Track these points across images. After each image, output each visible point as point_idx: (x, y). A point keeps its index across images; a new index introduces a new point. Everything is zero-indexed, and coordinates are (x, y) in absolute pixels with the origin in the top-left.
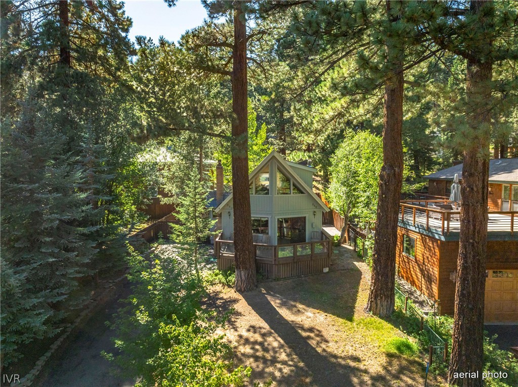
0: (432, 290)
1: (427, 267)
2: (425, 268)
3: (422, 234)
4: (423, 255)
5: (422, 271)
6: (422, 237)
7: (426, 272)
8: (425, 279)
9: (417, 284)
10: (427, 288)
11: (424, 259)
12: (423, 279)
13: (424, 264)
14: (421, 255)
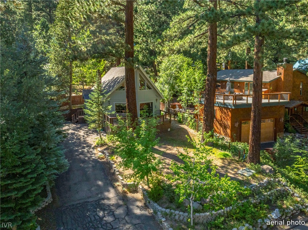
0: (227, 132)
1: (223, 122)
2: (223, 123)
3: (220, 107)
4: (221, 117)
5: (220, 125)
6: (220, 108)
7: (223, 124)
8: (222, 128)
9: (218, 131)
10: (224, 132)
11: (221, 118)
12: (221, 128)
13: (221, 120)
14: (220, 117)
